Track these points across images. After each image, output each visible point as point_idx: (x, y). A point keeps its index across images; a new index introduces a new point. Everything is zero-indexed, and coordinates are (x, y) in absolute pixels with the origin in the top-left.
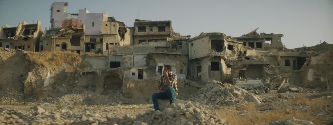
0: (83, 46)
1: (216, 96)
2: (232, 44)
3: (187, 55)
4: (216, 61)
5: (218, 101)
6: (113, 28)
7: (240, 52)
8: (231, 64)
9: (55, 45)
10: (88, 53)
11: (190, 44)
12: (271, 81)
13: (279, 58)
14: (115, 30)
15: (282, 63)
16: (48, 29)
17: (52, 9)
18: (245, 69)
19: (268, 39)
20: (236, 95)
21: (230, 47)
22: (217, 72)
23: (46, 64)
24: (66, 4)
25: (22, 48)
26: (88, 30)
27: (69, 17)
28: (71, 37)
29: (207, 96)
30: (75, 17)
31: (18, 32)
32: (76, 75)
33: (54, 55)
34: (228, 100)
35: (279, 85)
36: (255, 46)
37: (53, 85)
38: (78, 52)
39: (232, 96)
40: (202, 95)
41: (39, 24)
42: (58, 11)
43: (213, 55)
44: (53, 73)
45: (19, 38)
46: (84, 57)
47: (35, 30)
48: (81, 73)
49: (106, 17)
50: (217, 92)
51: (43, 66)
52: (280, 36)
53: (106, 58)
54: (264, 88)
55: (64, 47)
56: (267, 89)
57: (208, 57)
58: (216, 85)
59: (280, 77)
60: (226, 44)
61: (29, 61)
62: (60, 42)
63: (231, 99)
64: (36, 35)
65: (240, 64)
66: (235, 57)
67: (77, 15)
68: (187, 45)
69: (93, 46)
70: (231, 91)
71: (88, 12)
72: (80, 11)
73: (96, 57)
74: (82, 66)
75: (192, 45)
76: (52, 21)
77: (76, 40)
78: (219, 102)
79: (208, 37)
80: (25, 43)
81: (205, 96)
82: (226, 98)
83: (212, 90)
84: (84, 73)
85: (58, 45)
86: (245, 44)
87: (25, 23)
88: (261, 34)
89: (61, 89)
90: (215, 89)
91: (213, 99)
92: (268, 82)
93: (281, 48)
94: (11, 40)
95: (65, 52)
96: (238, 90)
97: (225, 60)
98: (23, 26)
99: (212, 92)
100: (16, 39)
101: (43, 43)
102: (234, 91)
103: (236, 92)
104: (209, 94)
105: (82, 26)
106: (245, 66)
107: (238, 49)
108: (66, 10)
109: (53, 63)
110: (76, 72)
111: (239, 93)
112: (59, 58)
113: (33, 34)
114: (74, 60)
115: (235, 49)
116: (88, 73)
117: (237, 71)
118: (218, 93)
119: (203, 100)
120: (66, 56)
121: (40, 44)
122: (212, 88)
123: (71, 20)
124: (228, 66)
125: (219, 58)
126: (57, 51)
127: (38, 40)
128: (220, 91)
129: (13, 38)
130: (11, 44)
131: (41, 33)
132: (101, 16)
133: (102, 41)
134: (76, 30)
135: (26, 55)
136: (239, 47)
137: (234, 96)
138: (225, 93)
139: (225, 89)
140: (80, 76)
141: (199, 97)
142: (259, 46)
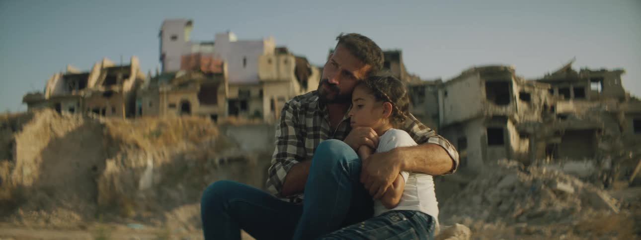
0: (223, 105)
1: (512, 199)
2: (527, 89)
3: (436, 117)
4: (497, 125)
5: (520, 211)
6: (283, 67)
7: (545, 106)
8: (530, 130)
9: (166, 104)
10: (233, 120)
11: (440, 93)
12: (613, 164)
13: (622, 117)
14: (288, 71)
15: (629, 126)
16: (154, 74)
17: (161, 34)
18: (558, 140)
19: (595, 80)
20: (561, 194)
21: (525, 97)
22: (499, 150)
23: (145, 143)
24: (189, 23)
25: (101, 111)
26: (234, 73)
27: (195, 49)
28: (198, 88)
29: (490, 198)
30: (208, 49)
31: (92, 82)
32: (207, 166)
33: (161, 125)
34: (542, 207)
35: (632, 172)
36: (572, 93)
37: (158, 187)
38: (214, 117)
39: (553, 196)
40: (477, 199)
41: (136, 63)
42: (174, 38)
43: (491, 114)
44: (160, 161)
45: (95, 94)
46: (225, 127)
47: (127, 76)
48: (217, 161)
49: (270, 46)
50: (512, 189)
51: (137, 146)
52: (618, 73)
53: (270, 128)
54: (602, 177)
55: (186, 108)
56: (607, 180)
57: (479, 117)
58: (511, 171)
59: (631, 155)
60: (516, 90)
61: (109, 137)
62: (177, 99)
63: (550, 205)
64: (128, 85)
65: (547, 130)
66: (536, 116)
67: (212, 44)
68: (436, 94)
69: (244, 105)
70: (550, 183)
71: (233, 38)
72: (218, 36)
73: (249, 127)
74: (220, 146)
75: (446, 94)
76: (163, 58)
77: (208, 94)
78: (522, 214)
79: (479, 76)
80: (107, 103)
81: (484, 201)
82: (537, 204)
83: (501, 185)
84: (222, 162)
85: (172, 106)
86: (551, 91)
87: (108, 63)
88: (582, 71)
89: (174, 194)
90: (508, 181)
91: (504, 207)
92: (607, 164)
93: (622, 97)
94: (78, 97)
95: (186, 118)
96: (565, 182)
97: (514, 123)
98: (103, 70)
99: (502, 189)
100: (89, 94)
101: (144, 102)
102: (556, 184)
103: (561, 186)
104: (493, 195)
105: (222, 66)
106: (557, 133)
107: (540, 100)
108: (188, 35)
109: (160, 140)
110: (205, 158)
111: (567, 188)
112: (172, 131)
113: (122, 84)
114: (203, 133)
115: (535, 99)
116: (231, 160)
117: (542, 145)
118: (516, 191)
119: (481, 212)
120: (187, 126)
121: (138, 104)
122: (501, 179)
123: (198, 56)
124: (522, 135)
125: (504, 119)
126: (171, 117)
127: (133, 97)
128: (521, 184)
129: (82, 93)
130: (78, 105)
131: (138, 82)
132: (260, 44)
133: (261, 94)
134: (210, 75)
135: (103, 126)
136: (542, 95)
137: (557, 196)
138: (535, 191)
139: (534, 181)
140: (215, 167)
141: (470, 204)
142: (580, 94)
